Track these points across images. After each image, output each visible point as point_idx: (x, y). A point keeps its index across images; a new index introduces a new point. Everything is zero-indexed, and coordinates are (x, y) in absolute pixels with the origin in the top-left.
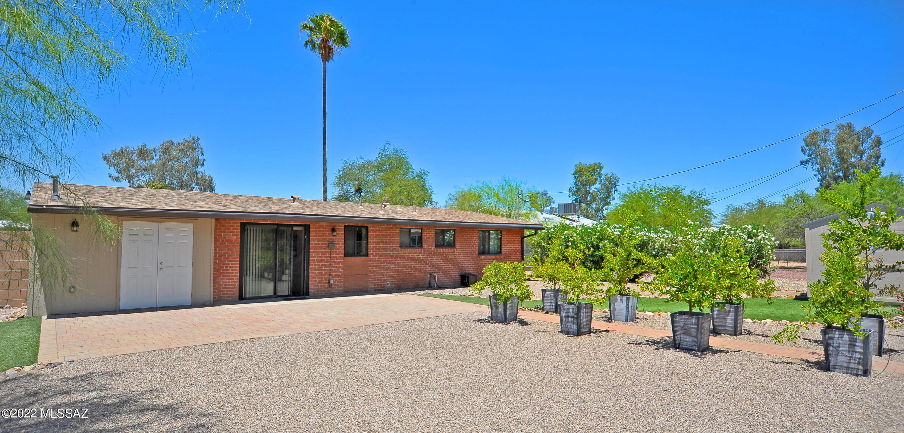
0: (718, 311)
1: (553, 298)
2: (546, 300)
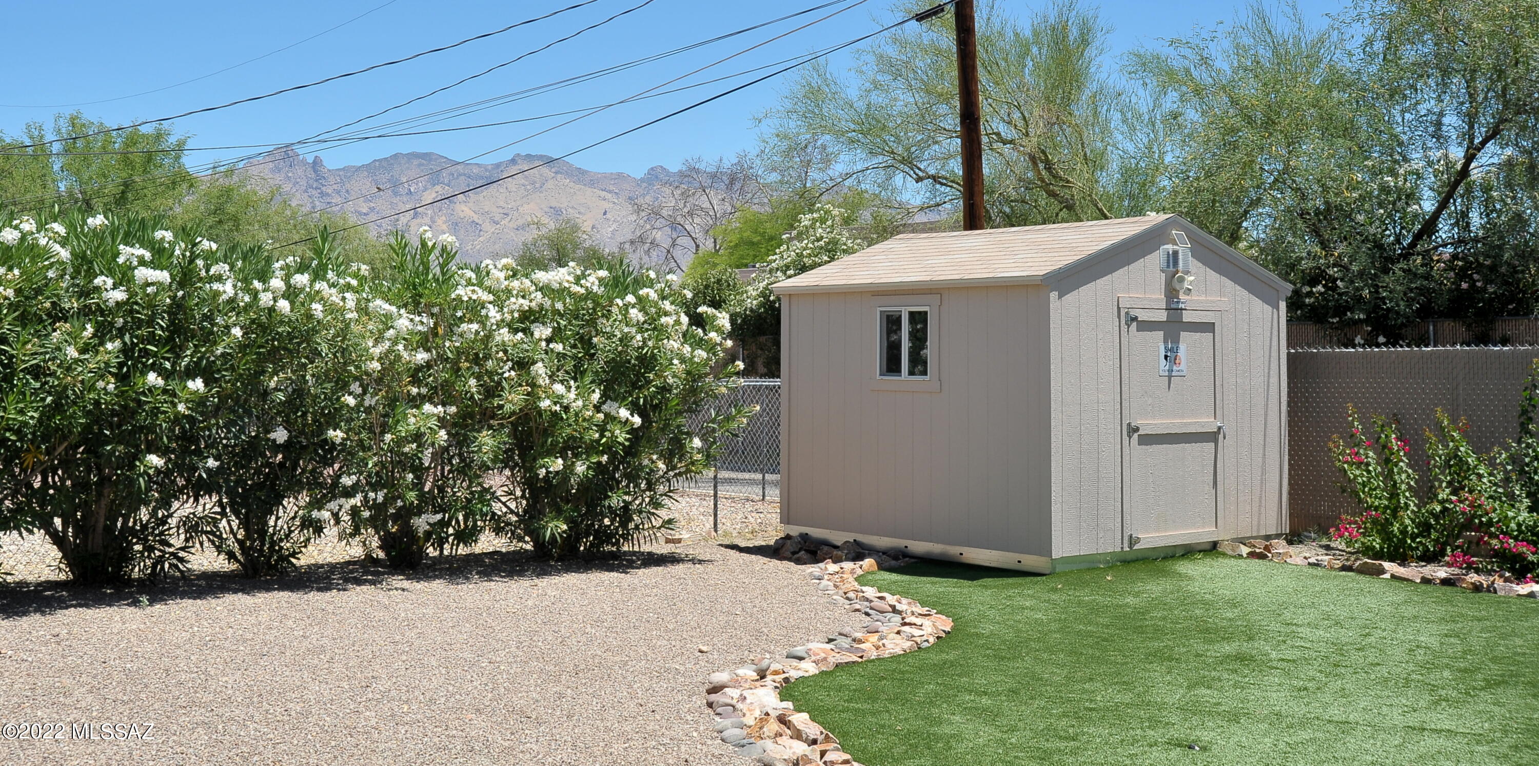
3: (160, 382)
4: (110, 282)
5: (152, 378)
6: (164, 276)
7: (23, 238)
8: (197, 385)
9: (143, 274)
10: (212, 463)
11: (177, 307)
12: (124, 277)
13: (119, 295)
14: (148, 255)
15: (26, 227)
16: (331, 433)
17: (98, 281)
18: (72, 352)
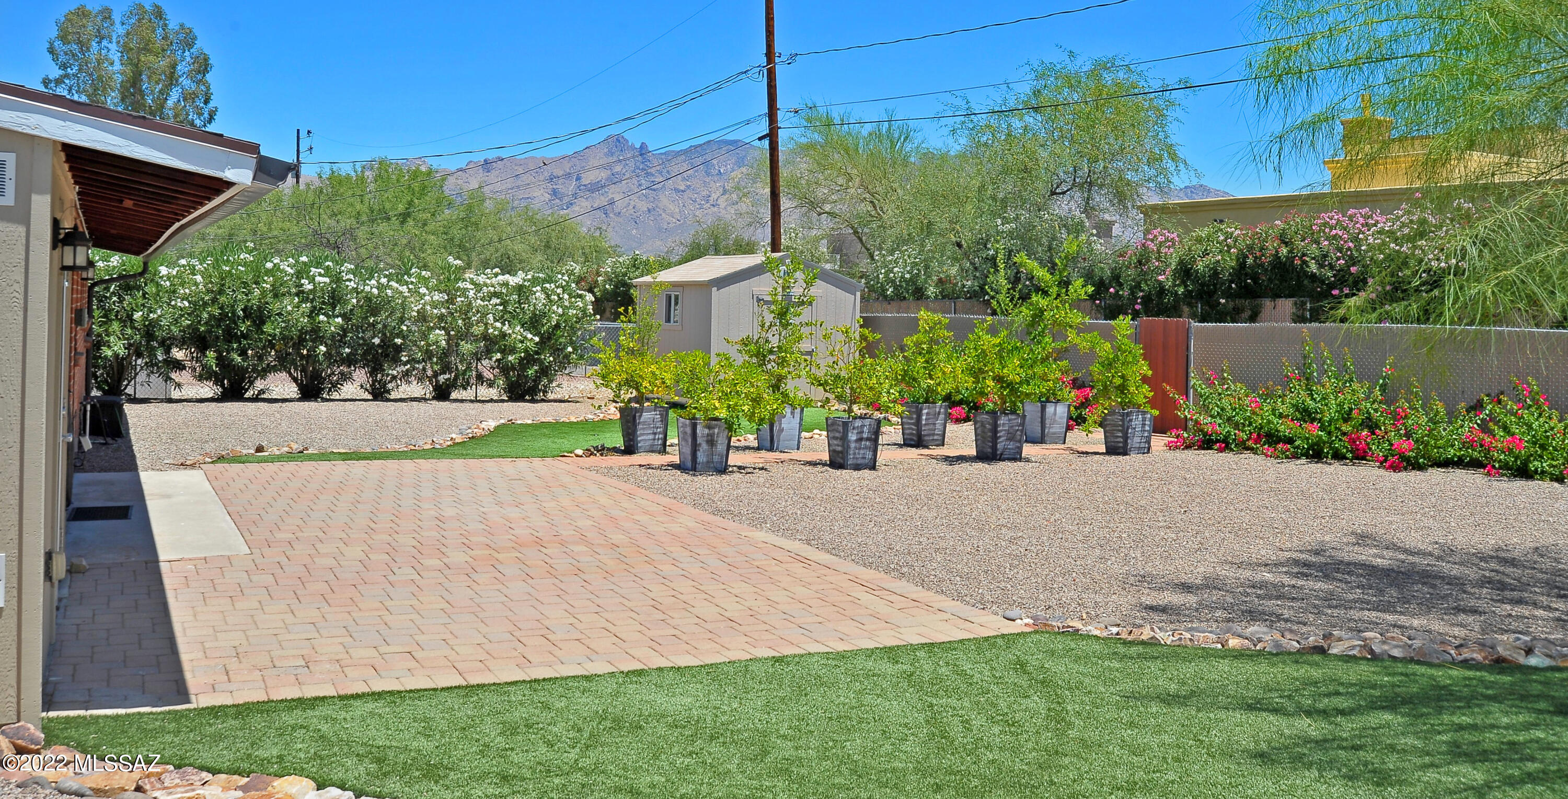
0: (928, 414)
1: (658, 424)
2: (643, 429)
3: (325, 319)
4: (307, 282)
5: (322, 318)
6: (327, 280)
7: (275, 265)
8: (339, 320)
9: (318, 279)
10: (347, 350)
11: (334, 290)
12: (312, 280)
13: (310, 287)
14: (323, 272)
15: (275, 261)
16: (396, 340)
17: (303, 281)
18: (289, 308)
